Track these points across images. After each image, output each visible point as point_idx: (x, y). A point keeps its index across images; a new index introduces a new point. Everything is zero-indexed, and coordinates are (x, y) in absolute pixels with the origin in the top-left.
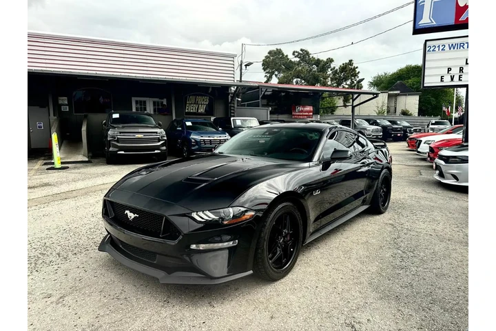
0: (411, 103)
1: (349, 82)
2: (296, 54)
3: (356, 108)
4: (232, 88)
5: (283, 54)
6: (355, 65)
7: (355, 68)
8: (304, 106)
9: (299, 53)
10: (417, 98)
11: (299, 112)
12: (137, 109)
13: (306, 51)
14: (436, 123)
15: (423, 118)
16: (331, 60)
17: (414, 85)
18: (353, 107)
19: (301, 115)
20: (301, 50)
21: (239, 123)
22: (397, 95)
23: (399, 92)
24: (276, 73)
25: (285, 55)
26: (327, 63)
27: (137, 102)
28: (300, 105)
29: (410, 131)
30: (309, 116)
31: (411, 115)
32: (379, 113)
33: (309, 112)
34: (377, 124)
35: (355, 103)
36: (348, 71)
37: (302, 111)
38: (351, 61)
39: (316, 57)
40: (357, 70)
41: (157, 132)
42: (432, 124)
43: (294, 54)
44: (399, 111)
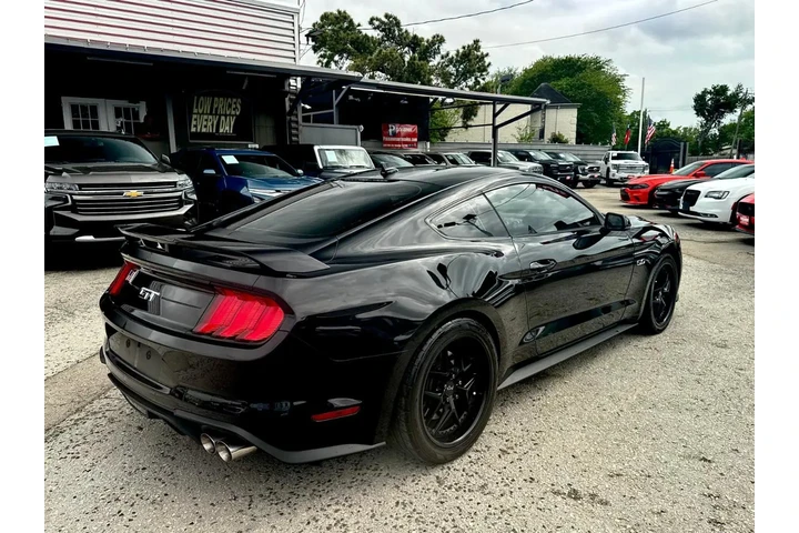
0: (565, 121)
1: (471, 82)
2: (377, 23)
3: (499, 129)
4: (292, 82)
5: (351, 22)
6: (483, 50)
7: (482, 57)
8: (402, 123)
9: (383, 23)
10: (574, 113)
11: (394, 136)
12: (76, 124)
13: (395, 18)
14: (619, 157)
15: (587, 147)
16: (440, 40)
17: (567, 90)
18: (495, 129)
19: (397, 143)
20: (387, 16)
21: (332, 157)
22: (545, 107)
24: (337, 58)
25: (356, 23)
26: (433, 43)
27: (74, 108)
29: (584, 170)
30: (412, 145)
31: (566, 142)
32: (522, 139)
33: (411, 135)
34: (531, 159)
35: (499, 120)
36: (471, 60)
38: (476, 42)
39: (412, 31)
40: (487, 60)
41: (175, 183)
42: (614, 158)
43: (371, 22)
44: (548, 135)
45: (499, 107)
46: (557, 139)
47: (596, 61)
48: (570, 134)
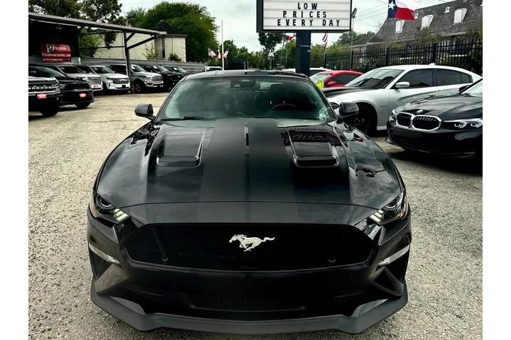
0: (178, 46)
1: (109, 16)
8: (58, 44)
10: (183, 41)
11: (52, 52)
14: (211, 70)
15: (193, 64)
17: (177, 26)
18: (127, 49)
19: (54, 58)
22: (163, 36)
23: (165, 33)
28: (51, 43)
30: (66, 59)
31: (180, 60)
32: (149, 57)
33: (66, 52)
34: (155, 71)
37: (56, 52)
44: (167, 55)
45: (128, 35)
46: (174, 58)
47: (196, 7)
48: (182, 54)
